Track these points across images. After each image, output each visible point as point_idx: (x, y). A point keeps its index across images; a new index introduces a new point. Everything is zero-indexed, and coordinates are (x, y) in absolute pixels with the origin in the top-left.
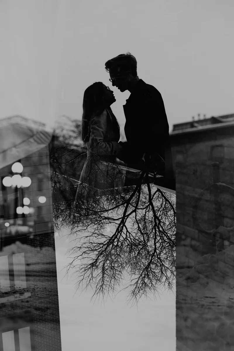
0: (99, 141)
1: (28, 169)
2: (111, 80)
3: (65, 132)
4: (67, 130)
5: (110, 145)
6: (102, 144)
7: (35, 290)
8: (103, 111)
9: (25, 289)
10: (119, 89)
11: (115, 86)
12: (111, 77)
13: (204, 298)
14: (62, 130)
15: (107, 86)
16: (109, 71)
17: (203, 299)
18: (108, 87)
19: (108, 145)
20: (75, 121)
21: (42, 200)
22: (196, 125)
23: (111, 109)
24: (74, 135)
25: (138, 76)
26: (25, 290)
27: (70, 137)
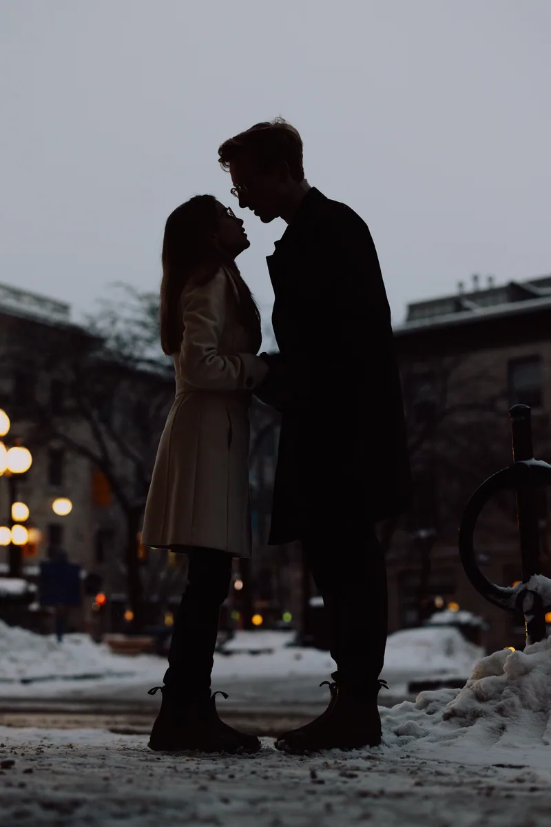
0: (205, 353)
1: (23, 427)
2: (236, 192)
3: (121, 327)
4: (127, 321)
5: (234, 363)
6: (213, 360)
7: (43, 752)
8: (216, 271)
9: (16, 751)
10: (256, 214)
11: (247, 208)
12: (234, 185)
13: (495, 767)
14: (113, 322)
15: (227, 207)
16: (228, 169)
17: (490, 773)
18: (229, 208)
19: (230, 364)
20: (148, 297)
21: (62, 507)
22: (467, 304)
23: (236, 268)
24: (146, 334)
25: (305, 178)
26: (15, 753)
27: (135, 338)
